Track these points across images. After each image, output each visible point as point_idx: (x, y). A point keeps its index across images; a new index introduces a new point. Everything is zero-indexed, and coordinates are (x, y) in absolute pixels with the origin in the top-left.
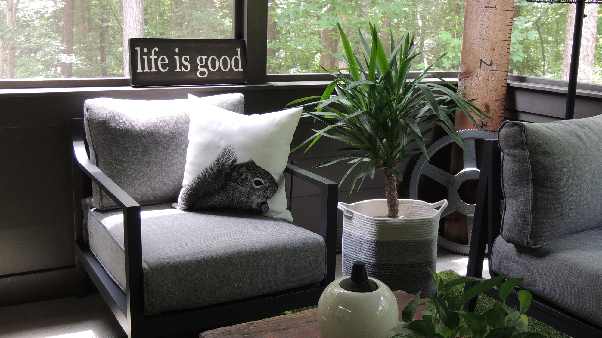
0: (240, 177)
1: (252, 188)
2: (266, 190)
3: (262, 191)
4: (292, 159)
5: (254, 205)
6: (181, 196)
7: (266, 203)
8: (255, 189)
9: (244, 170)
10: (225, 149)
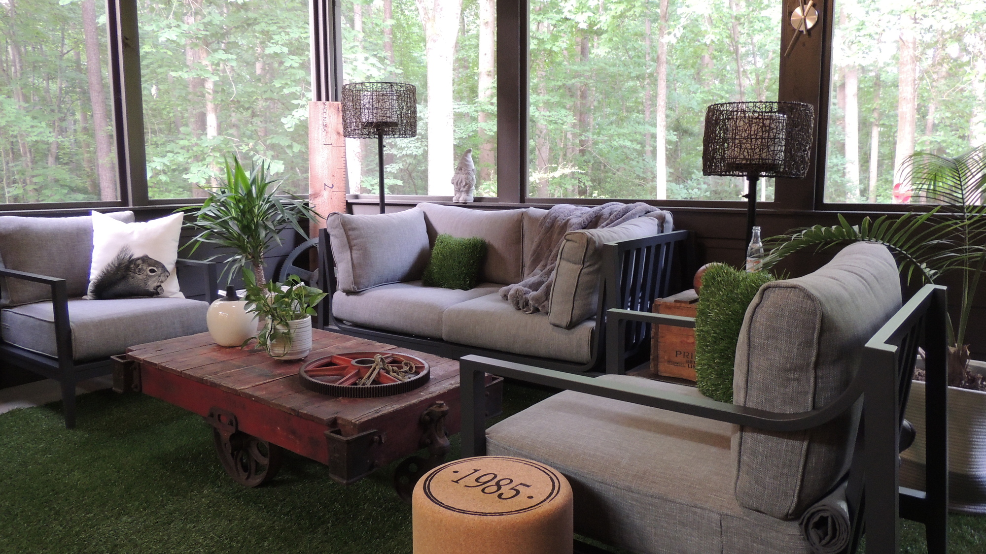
0: (137, 267)
1: (147, 275)
2: (160, 276)
3: (157, 277)
4: (180, 254)
5: (151, 289)
6: (90, 287)
7: (160, 286)
8: (151, 276)
9: (139, 262)
10: (123, 248)
